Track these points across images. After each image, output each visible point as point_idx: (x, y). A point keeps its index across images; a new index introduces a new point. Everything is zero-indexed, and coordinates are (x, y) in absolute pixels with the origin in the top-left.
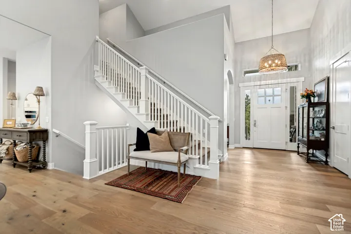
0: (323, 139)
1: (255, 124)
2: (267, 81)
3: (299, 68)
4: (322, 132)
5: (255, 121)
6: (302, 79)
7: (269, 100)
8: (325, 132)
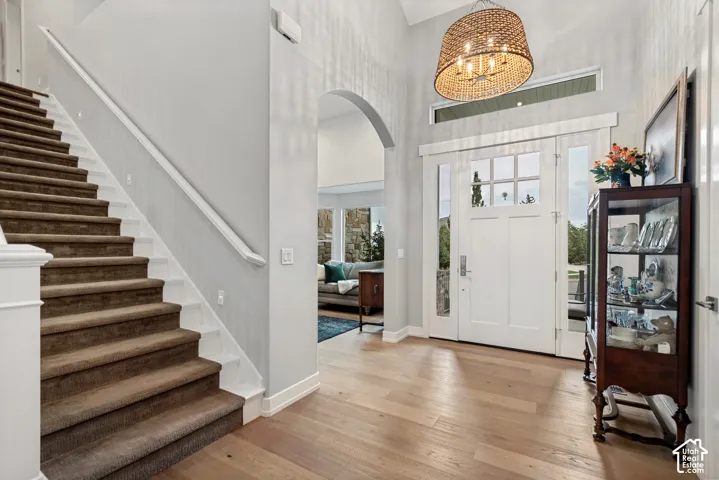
0: (665, 348)
1: (463, 267)
2: (499, 134)
3: (600, 84)
4: (664, 313)
5: (464, 259)
6: (610, 119)
7: (505, 195)
8: (673, 315)
